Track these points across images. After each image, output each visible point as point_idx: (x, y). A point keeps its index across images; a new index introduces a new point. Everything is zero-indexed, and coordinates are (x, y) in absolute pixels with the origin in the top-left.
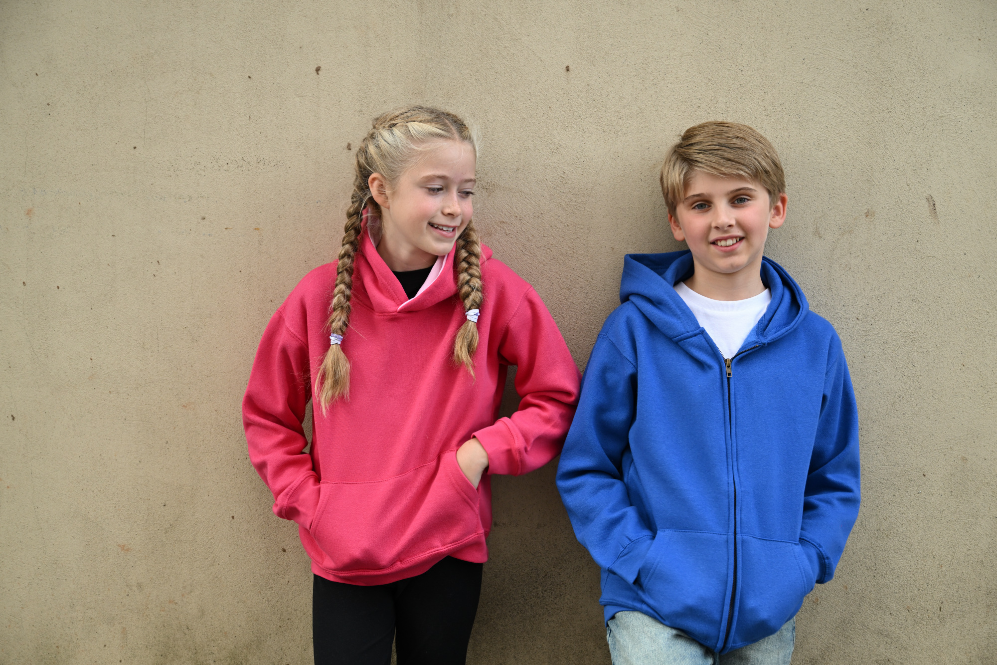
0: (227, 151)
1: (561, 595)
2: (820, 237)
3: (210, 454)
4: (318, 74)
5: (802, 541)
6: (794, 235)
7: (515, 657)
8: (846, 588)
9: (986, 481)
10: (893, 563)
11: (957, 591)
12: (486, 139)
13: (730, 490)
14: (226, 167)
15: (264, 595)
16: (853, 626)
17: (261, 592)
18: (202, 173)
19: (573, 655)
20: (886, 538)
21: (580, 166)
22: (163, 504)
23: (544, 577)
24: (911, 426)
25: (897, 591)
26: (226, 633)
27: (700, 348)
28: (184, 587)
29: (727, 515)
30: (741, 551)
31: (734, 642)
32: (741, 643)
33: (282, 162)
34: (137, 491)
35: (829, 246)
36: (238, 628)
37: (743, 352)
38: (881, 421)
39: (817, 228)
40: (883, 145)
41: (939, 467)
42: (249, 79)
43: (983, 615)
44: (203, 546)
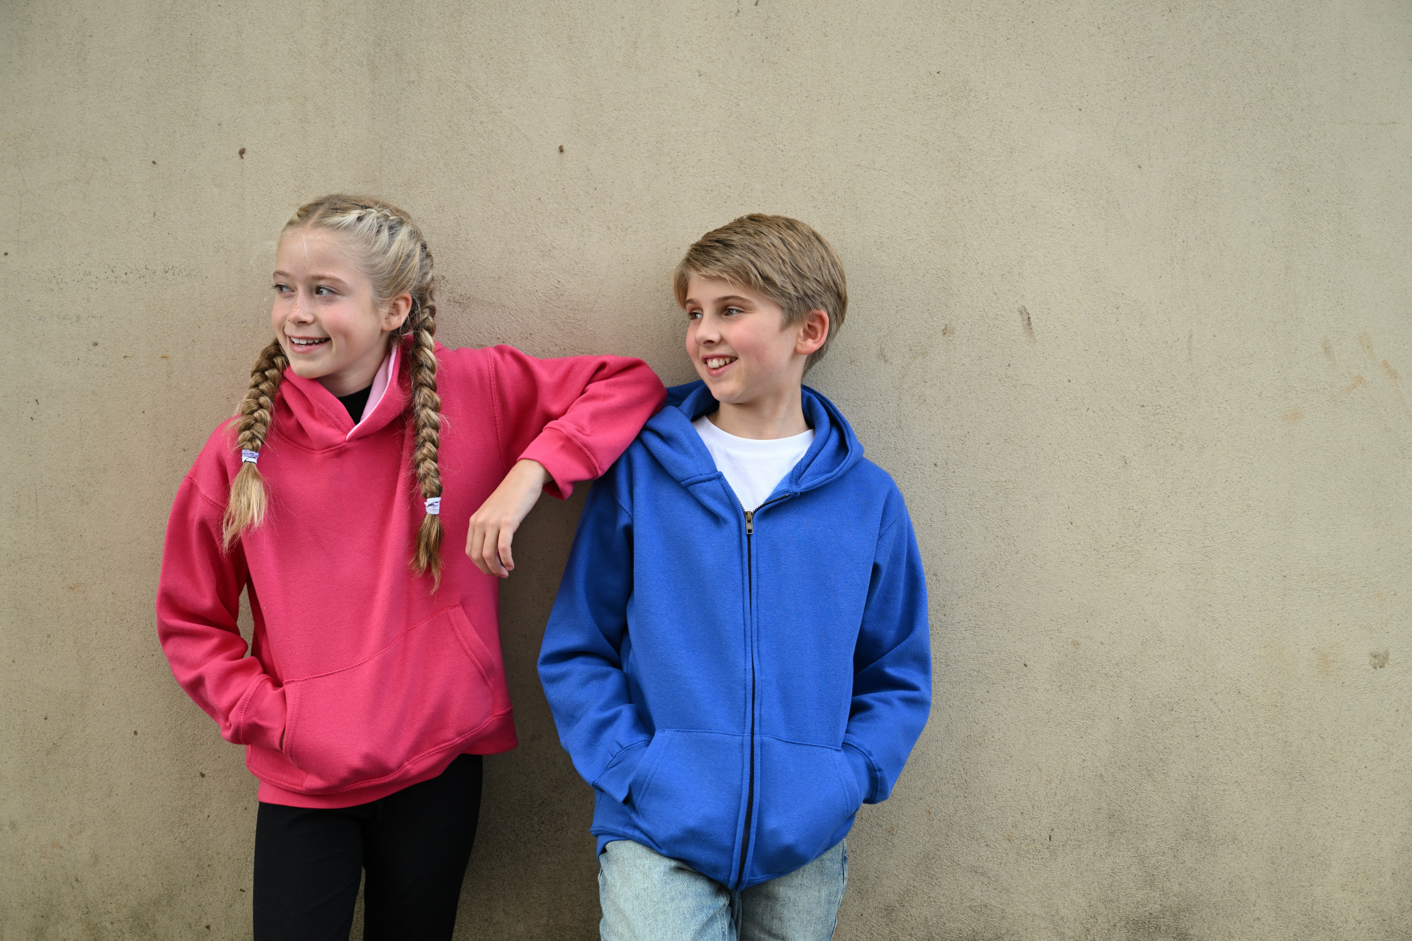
0: (126, 258)
1: (563, 828)
2: (886, 361)
3: (105, 651)
4: (242, 158)
5: (846, 746)
6: (853, 359)
7: (505, 911)
8: (930, 813)
9: (1104, 672)
10: (988, 779)
11: (1071, 815)
12: (459, 239)
13: (747, 678)
14: (124, 278)
15: (177, 834)
16: (939, 862)
17: (173, 830)
18: (93, 285)
19: (580, 906)
20: (979, 747)
21: (579, 273)
22: (44, 717)
23: (540, 805)
24: (1007, 602)
25: (995, 816)
26: (127, 886)
27: (714, 496)
28: (72, 826)
29: (743, 710)
30: (759, 757)
31: (752, 874)
32: (762, 876)
33: (197, 271)
34: (10, 700)
35: (898, 372)
36: (143, 878)
37: (770, 503)
38: (969, 596)
39: (882, 350)
40: (962, 244)
41: (1043, 654)
42: (154, 165)
43: (1105, 845)
44: (97, 771)
